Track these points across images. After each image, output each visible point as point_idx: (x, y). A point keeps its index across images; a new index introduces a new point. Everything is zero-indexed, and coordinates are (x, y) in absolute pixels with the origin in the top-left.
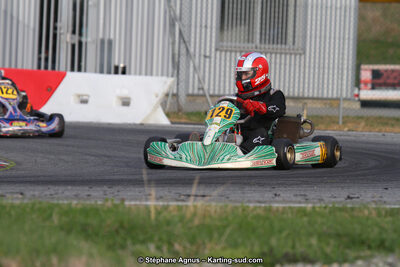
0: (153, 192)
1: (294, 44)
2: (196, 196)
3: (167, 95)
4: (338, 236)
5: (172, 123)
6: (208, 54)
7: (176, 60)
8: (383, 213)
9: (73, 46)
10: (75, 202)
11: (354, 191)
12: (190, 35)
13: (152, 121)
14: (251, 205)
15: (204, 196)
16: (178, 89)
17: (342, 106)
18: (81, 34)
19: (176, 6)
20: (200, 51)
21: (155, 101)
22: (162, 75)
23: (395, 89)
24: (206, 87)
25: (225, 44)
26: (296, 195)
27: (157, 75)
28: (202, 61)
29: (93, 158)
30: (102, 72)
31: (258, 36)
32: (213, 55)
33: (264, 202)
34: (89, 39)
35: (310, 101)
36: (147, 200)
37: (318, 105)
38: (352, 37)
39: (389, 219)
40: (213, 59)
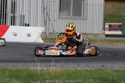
0: (39, 64)
1: (83, 16)
2: (53, 66)
3: (42, 33)
4: (99, 78)
5: (44, 42)
6: (56, 20)
7: (45, 21)
8: (114, 71)
9: (12, 17)
10: (13, 68)
11: (104, 64)
12: (50, 13)
13: (37, 42)
14: (71, 69)
15: (55, 66)
16: (46, 31)
17: (99, 36)
18: (14, 13)
19: (45, 4)
20: (53, 19)
21: (39, 35)
22: (41, 27)
23: (116, 31)
24: (55, 30)
25: (61, 16)
26: (85, 65)
27: (39, 26)
28: (54, 22)
29: (19, 53)
30: (21, 26)
31: (72, 14)
32: (57, 20)
33: (75, 68)
34: (17, 15)
35: (89, 35)
36: (37, 67)
37: (91, 36)
38: (102, 14)
39: (115, 73)
40: (57, 21)
